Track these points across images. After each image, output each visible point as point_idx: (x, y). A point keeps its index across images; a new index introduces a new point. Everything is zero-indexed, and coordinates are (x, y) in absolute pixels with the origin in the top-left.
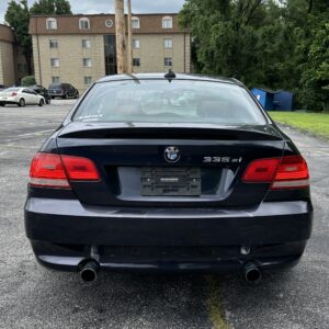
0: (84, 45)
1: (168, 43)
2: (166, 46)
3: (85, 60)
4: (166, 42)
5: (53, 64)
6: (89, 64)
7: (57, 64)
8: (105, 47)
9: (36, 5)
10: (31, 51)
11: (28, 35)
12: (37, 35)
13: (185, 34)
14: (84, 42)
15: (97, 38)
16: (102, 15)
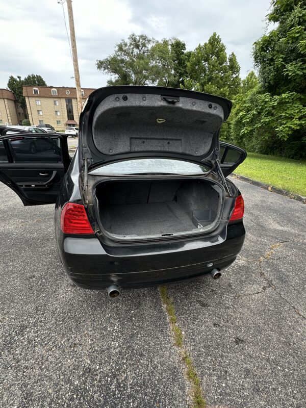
0: (55, 104)
3: (56, 112)
5: (39, 113)
6: (59, 114)
7: (41, 113)
8: (67, 105)
9: (25, 79)
10: (26, 106)
11: (22, 96)
12: (28, 97)
14: (55, 101)
15: (62, 100)
16: (63, 88)
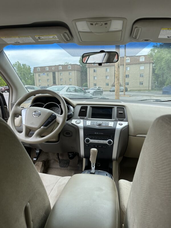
1: (142, 68)
2: (141, 69)
3: (106, 76)
4: (141, 67)
6: (108, 78)
7: (96, 78)
10: (87, 74)
12: (89, 68)
13: (150, 63)
14: (107, 69)
15: (112, 67)
